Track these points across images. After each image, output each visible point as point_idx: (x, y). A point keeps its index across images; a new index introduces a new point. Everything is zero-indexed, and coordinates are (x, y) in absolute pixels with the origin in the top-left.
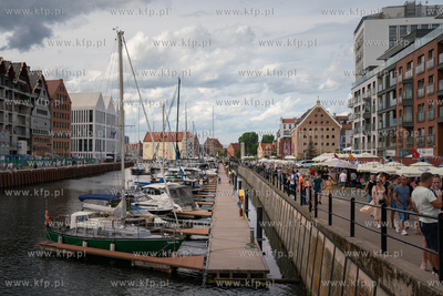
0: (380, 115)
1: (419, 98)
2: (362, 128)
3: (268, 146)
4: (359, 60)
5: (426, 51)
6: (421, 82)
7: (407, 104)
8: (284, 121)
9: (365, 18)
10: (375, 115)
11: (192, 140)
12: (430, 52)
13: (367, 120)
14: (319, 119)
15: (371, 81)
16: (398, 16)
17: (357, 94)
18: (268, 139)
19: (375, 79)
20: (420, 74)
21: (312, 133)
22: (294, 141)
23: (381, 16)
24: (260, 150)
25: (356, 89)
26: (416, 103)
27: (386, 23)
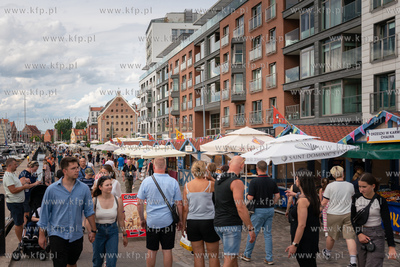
0: (158, 105)
1: (183, 91)
2: (146, 116)
3: (80, 132)
4: (149, 57)
5: (187, 52)
6: (184, 77)
7: (175, 95)
8: (92, 109)
9: (153, 21)
10: (155, 105)
11: (9, 127)
12: (190, 52)
13: (150, 109)
14: (119, 107)
15: (151, 76)
16: (179, 21)
17: (143, 86)
18: (81, 126)
19: (155, 74)
20: (184, 71)
21: (114, 120)
22: (99, 126)
23: (165, 20)
24: (73, 136)
25: (142, 83)
26: (182, 94)
27: (169, 27)
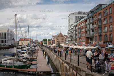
0: (74, 35)
1: (82, 32)
2: (70, 38)
3: (49, 42)
4: (69, 23)
5: (83, 22)
6: (82, 28)
7: (79, 33)
8: (53, 36)
9: (70, 14)
10: (73, 35)
13: (71, 36)
14: (61, 36)
15: (72, 28)
16: (77, 14)
17: (69, 30)
18: (49, 40)
20: (82, 27)
21: (59, 39)
22: (55, 41)
23: (74, 14)
24: (47, 43)
27: (74, 16)
